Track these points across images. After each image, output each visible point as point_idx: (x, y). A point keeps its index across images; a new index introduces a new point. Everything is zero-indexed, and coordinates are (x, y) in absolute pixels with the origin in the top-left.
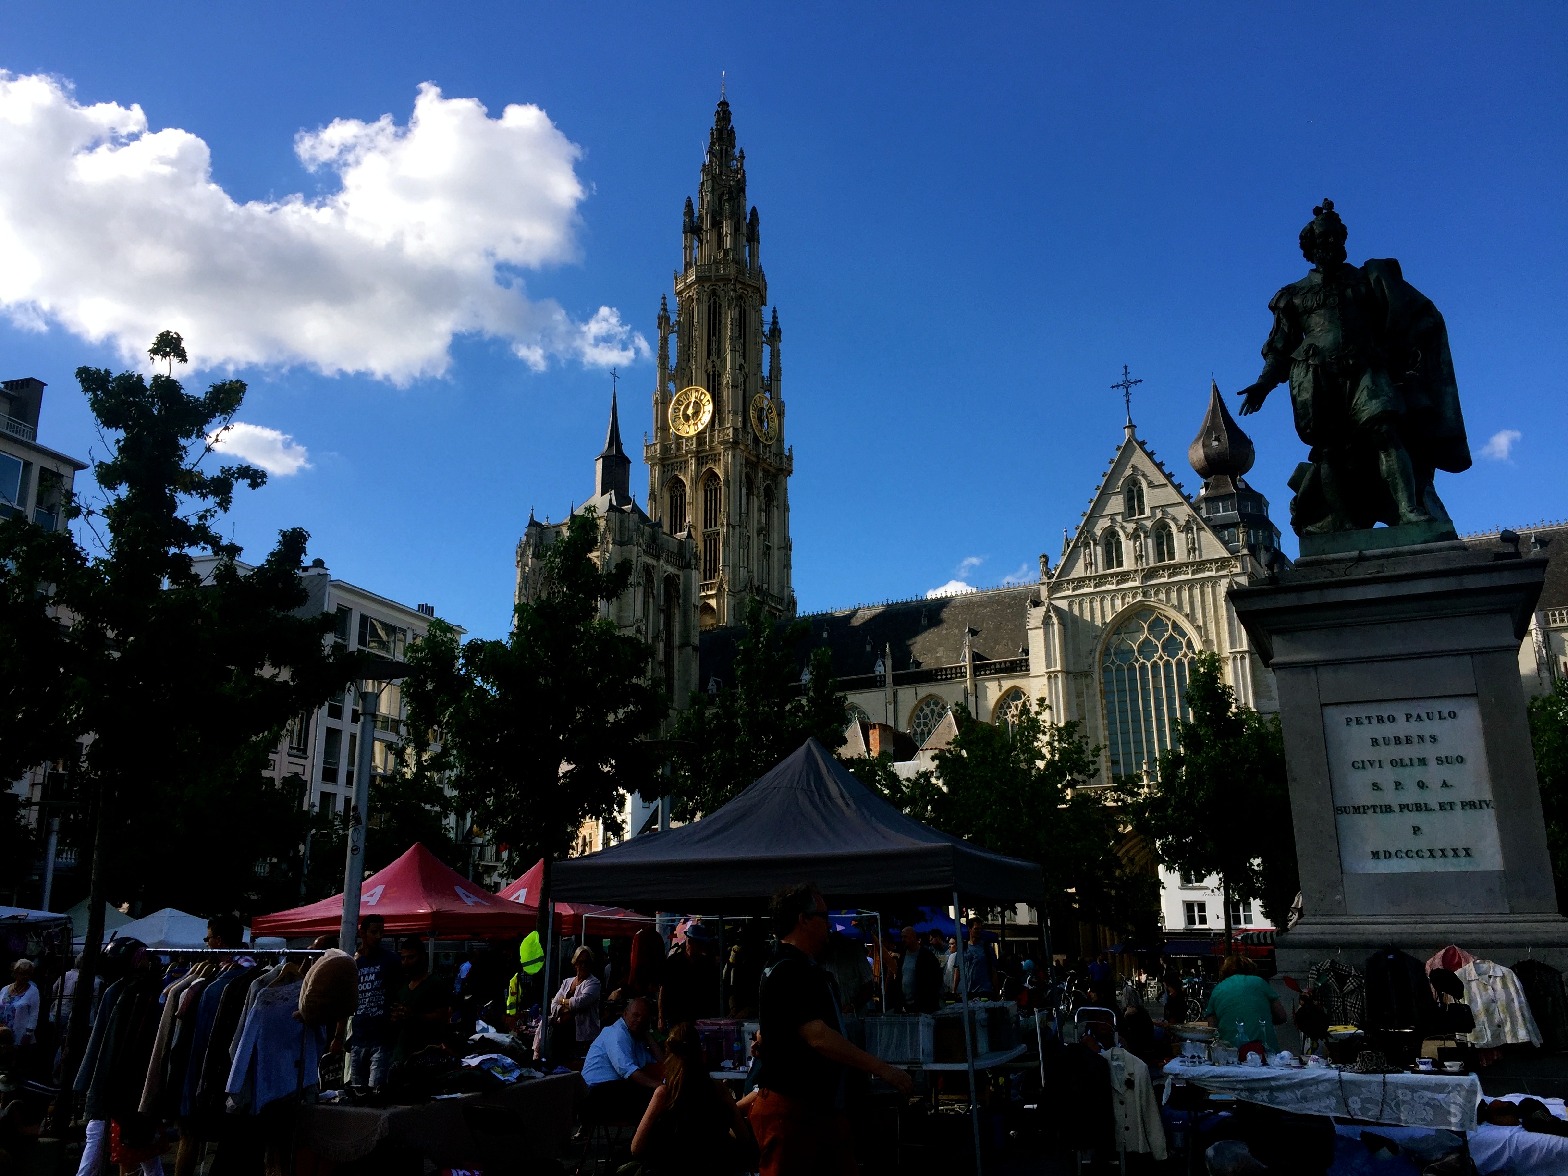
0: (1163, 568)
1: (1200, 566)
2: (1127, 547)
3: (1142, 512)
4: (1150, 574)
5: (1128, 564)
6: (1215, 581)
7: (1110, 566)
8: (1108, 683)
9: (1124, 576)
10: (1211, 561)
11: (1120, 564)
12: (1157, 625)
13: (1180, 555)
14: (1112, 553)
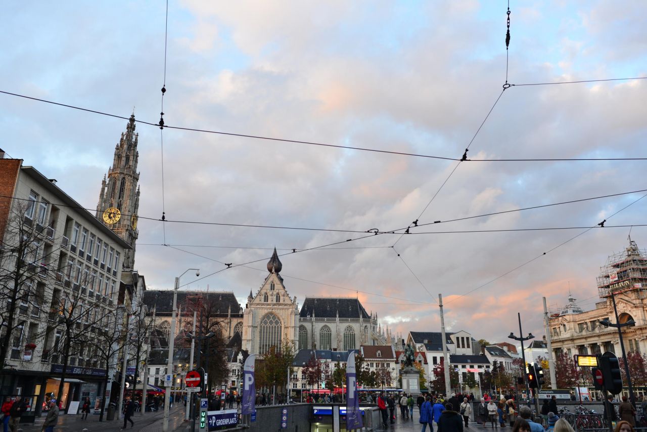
0: (277, 304)
1: (286, 305)
2: (270, 297)
3: (274, 290)
4: (274, 305)
5: (269, 302)
6: (288, 309)
7: (265, 301)
8: (261, 330)
9: (268, 305)
10: (288, 304)
11: (267, 301)
12: (274, 317)
13: (281, 301)
14: (266, 299)
